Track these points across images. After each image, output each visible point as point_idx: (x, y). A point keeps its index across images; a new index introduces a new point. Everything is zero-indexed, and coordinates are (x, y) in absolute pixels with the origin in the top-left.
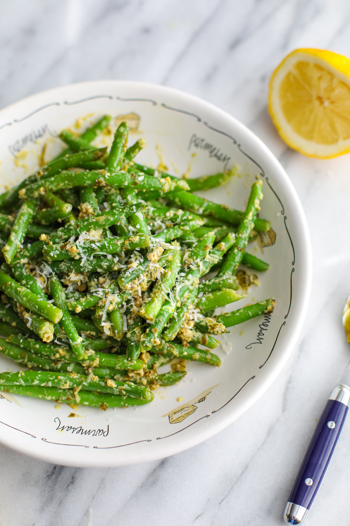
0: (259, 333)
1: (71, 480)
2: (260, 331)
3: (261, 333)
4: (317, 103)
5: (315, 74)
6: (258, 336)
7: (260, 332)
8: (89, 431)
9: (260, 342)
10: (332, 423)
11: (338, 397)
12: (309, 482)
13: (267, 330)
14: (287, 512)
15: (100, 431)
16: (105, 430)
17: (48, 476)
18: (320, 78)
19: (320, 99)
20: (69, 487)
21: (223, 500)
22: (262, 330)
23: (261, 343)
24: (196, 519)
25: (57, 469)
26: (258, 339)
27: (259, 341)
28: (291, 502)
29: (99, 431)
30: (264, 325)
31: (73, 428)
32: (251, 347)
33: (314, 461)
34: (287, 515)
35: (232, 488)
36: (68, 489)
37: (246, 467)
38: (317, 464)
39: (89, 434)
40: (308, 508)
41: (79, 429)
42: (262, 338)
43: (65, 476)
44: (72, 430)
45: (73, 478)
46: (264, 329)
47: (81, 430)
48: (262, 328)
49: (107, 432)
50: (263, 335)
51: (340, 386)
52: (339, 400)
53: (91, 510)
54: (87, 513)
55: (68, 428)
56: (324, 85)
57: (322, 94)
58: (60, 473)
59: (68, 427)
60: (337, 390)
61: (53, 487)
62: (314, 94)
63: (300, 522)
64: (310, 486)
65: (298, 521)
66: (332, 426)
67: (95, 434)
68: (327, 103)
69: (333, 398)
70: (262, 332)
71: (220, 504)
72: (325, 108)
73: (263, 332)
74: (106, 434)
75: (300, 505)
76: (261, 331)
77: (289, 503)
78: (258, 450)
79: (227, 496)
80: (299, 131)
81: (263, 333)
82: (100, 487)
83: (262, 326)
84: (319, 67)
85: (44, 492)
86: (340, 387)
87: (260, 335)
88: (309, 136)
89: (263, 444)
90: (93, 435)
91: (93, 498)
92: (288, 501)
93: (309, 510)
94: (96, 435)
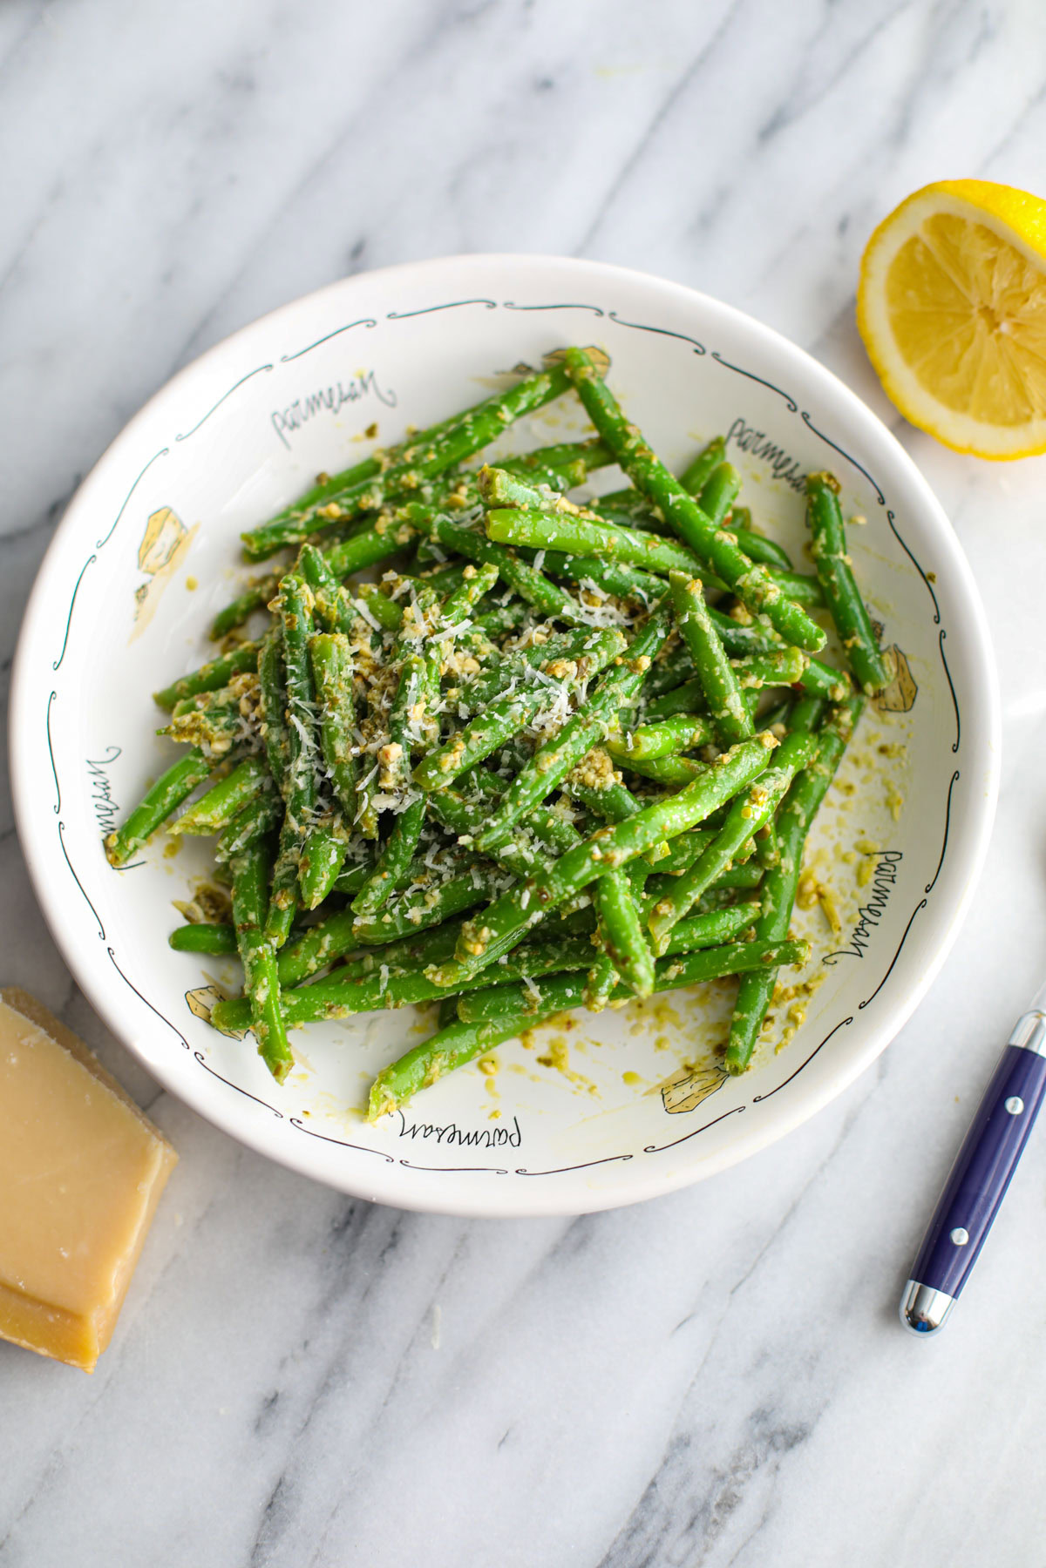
0: (857, 929)
1: (389, 1239)
2: (860, 924)
3: (862, 929)
4: (981, 324)
5: (979, 252)
6: (853, 935)
7: (860, 927)
8: (476, 1135)
9: (858, 953)
10: (1016, 1102)
11: (1031, 1040)
12: (960, 1236)
13: (876, 924)
14: (906, 1303)
15: (500, 1134)
16: (512, 1130)
17: (336, 1230)
18: (992, 262)
19: (987, 312)
20: (387, 1257)
21: (740, 1284)
22: (866, 922)
23: (861, 956)
24: (679, 1326)
25: (356, 1215)
26: (854, 944)
27: (854, 950)
28: (916, 1280)
29: (497, 1132)
30: (870, 911)
31: (437, 1130)
32: (836, 962)
33: (972, 1190)
34: (907, 1309)
35: (761, 1255)
36: (383, 1261)
37: (794, 1208)
38: (976, 1197)
39: (477, 1143)
40: (955, 1296)
41: (451, 1130)
42: (864, 943)
43: (377, 1229)
44: (435, 1135)
45: (394, 1234)
46: (870, 922)
47: (457, 1134)
48: (865, 919)
49: (517, 1135)
50: (868, 935)
51: (1036, 1014)
52: (1034, 1048)
53: (438, 1309)
54: (428, 1316)
55: (426, 1130)
56: (1000, 283)
57: (994, 303)
58: (363, 1222)
59: (423, 1128)
60: (1029, 1023)
61: (349, 1255)
62: (975, 299)
63: (936, 1327)
64: (959, 1246)
65: (933, 1325)
66: (1014, 1108)
67: (491, 1142)
68: (1005, 327)
69: (1020, 1041)
70: (866, 927)
71: (733, 1292)
72: (999, 336)
73: (868, 927)
74: (515, 1139)
75: (938, 1289)
76: (862, 924)
77: (911, 1283)
78: (822, 1169)
79: (748, 1275)
80: (932, 385)
81: (868, 932)
82: (456, 1255)
83: (866, 913)
84: (992, 235)
85: (328, 1266)
86: (1037, 1017)
87: (859, 934)
88: (958, 401)
89: (832, 1156)
90: (487, 1146)
91: (443, 1281)
92: (911, 1279)
93: (957, 1298)
94: (494, 1144)
